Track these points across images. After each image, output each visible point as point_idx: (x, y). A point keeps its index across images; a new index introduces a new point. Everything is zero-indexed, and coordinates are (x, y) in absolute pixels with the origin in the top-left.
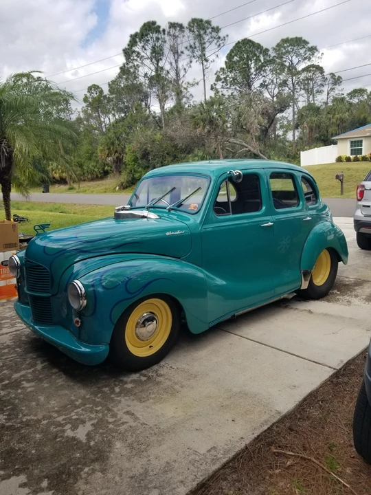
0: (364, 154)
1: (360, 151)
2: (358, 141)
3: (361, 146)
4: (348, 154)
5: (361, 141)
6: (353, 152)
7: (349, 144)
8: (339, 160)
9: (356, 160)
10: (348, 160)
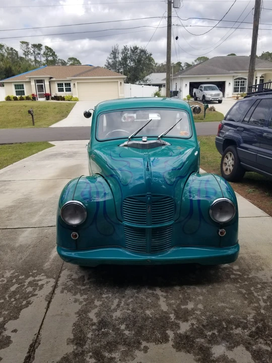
0: (26, 95)
1: (23, 93)
2: (20, 85)
3: (23, 88)
4: (14, 95)
5: (23, 85)
6: (18, 93)
7: (13, 87)
8: (8, 99)
9: (22, 99)
10: (15, 99)
